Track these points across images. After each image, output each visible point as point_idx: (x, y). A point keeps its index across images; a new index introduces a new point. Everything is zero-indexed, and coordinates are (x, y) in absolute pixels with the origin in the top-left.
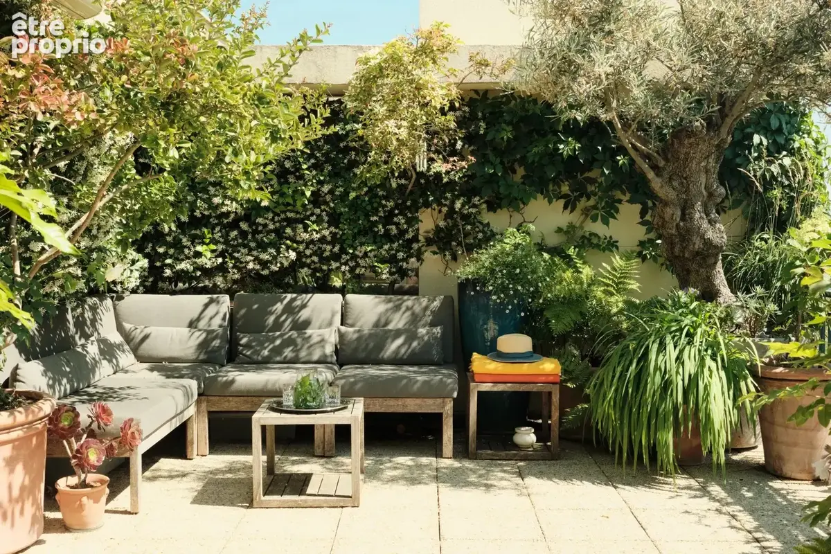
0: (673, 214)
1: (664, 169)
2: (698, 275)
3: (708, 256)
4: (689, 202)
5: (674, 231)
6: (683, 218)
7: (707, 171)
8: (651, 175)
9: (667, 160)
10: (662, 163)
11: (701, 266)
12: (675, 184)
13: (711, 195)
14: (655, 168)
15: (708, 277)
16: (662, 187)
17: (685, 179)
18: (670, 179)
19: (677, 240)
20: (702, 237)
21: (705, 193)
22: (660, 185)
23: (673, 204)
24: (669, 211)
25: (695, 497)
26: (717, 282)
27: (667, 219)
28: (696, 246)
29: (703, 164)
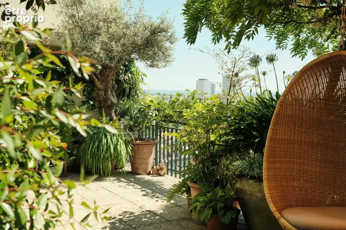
0: (102, 93)
1: (100, 79)
2: (108, 113)
3: (111, 107)
4: (107, 89)
5: (102, 99)
6: (105, 95)
7: (113, 80)
8: (96, 80)
9: (101, 76)
10: (99, 77)
11: (109, 110)
12: (104, 84)
13: (113, 87)
14: (97, 78)
15: (110, 114)
16: (100, 84)
17: (107, 82)
18: (102, 82)
19: (103, 102)
20: (111, 101)
21: (111, 87)
22: (99, 84)
23: (103, 90)
24: (101, 92)
25: (118, 182)
26: (112, 115)
27: (100, 95)
28: (109, 104)
29: (112, 78)
